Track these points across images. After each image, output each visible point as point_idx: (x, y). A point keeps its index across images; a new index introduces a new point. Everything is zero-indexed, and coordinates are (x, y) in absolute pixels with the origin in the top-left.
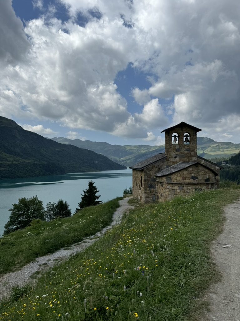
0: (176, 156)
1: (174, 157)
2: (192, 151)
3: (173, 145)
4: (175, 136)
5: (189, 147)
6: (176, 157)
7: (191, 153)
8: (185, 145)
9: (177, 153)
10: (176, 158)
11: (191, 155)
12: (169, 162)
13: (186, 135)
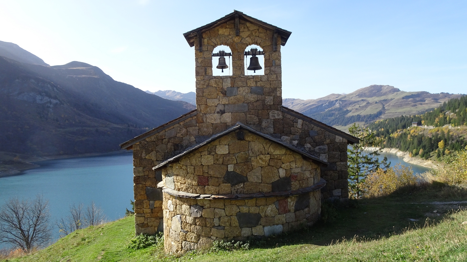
0: (222, 109)
1: (218, 113)
2: (269, 94)
3: (215, 77)
4: (222, 54)
5: (259, 84)
6: (222, 112)
7: (264, 101)
8: (248, 78)
9: (225, 101)
10: (224, 115)
11: (264, 105)
12: (204, 125)
13: (252, 50)
